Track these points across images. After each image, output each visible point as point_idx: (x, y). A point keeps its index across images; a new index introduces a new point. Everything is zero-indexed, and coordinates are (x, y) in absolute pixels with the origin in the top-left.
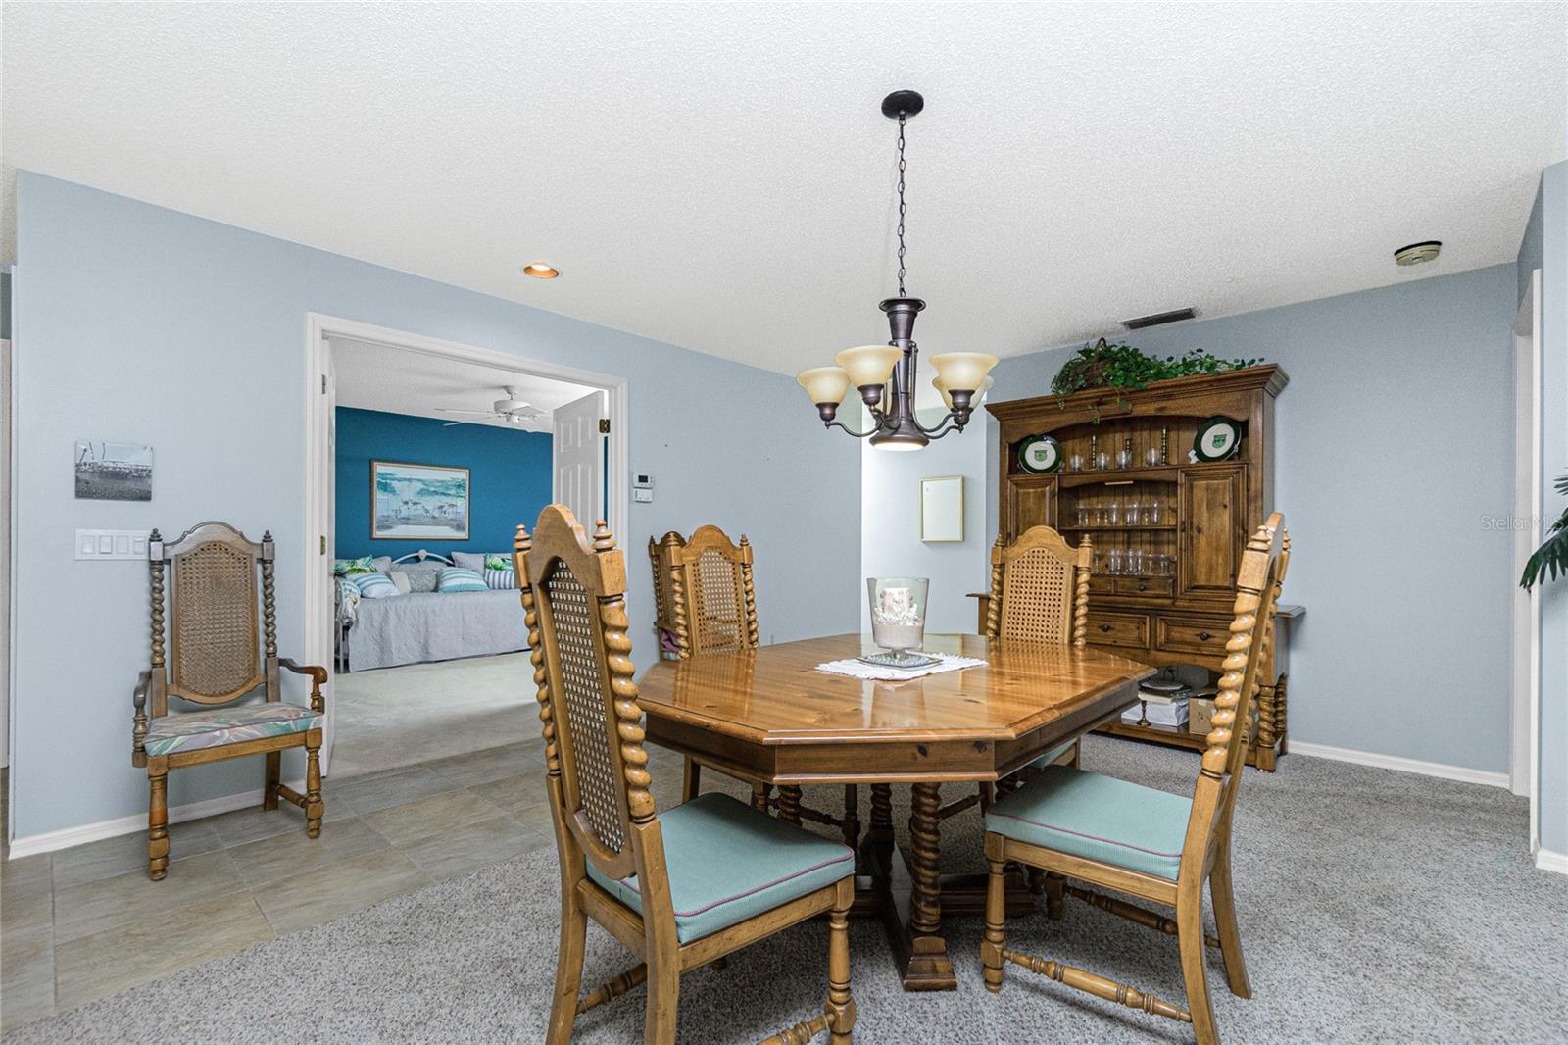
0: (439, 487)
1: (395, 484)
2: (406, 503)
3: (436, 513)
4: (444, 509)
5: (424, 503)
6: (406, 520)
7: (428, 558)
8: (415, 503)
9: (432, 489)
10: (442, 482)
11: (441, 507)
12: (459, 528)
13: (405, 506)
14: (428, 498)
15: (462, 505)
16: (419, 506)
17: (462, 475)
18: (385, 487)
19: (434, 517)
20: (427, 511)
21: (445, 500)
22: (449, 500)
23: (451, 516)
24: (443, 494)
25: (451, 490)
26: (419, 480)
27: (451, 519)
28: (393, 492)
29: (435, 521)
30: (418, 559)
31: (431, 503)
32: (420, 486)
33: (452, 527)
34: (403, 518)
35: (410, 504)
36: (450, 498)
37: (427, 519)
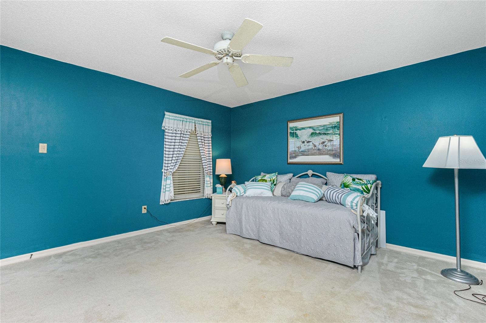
0: (321, 130)
1: (298, 132)
2: (304, 142)
3: (320, 147)
4: (325, 144)
5: (313, 141)
6: (303, 153)
7: (313, 175)
8: (308, 142)
9: (318, 132)
10: (324, 126)
11: (324, 142)
12: (335, 156)
13: (303, 145)
14: (316, 138)
15: (336, 141)
16: (311, 143)
17: (336, 119)
18: (294, 135)
19: (319, 149)
20: (315, 146)
21: (325, 138)
22: (328, 137)
23: (330, 148)
24: (325, 134)
25: (329, 130)
26: (310, 127)
27: (330, 150)
28: (297, 136)
29: (320, 152)
30: (307, 176)
31: (317, 141)
32: (311, 131)
33: (330, 155)
34: (302, 151)
35: (305, 142)
36: (329, 135)
37: (315, 151)
